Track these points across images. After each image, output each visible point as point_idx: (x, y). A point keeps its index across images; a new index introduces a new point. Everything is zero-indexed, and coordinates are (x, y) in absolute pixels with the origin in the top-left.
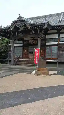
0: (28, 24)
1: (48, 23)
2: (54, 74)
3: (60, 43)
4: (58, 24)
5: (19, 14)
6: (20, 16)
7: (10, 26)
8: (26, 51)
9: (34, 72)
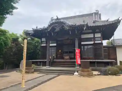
0: (67, 25)
1: (87, 24)
2: (98, 75)
3: (96, 42)
4: (94, 25)
5: (57, 16)
6: (57, 18)
7: (48, 27)
8: (60, 51)
9: (76, 73)
